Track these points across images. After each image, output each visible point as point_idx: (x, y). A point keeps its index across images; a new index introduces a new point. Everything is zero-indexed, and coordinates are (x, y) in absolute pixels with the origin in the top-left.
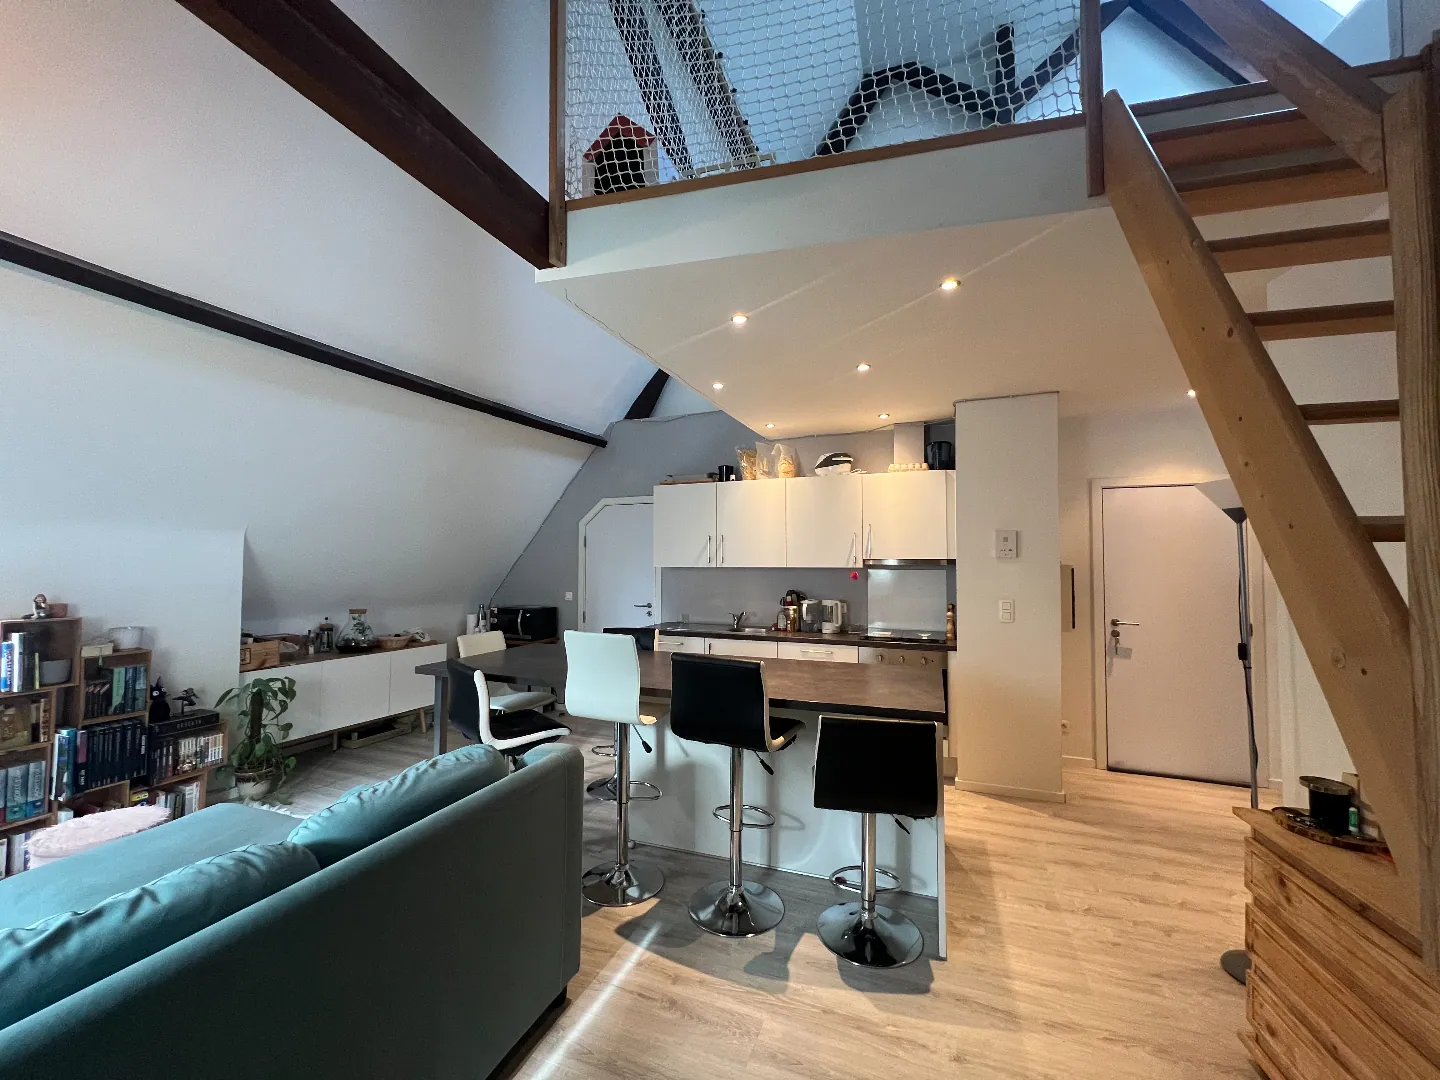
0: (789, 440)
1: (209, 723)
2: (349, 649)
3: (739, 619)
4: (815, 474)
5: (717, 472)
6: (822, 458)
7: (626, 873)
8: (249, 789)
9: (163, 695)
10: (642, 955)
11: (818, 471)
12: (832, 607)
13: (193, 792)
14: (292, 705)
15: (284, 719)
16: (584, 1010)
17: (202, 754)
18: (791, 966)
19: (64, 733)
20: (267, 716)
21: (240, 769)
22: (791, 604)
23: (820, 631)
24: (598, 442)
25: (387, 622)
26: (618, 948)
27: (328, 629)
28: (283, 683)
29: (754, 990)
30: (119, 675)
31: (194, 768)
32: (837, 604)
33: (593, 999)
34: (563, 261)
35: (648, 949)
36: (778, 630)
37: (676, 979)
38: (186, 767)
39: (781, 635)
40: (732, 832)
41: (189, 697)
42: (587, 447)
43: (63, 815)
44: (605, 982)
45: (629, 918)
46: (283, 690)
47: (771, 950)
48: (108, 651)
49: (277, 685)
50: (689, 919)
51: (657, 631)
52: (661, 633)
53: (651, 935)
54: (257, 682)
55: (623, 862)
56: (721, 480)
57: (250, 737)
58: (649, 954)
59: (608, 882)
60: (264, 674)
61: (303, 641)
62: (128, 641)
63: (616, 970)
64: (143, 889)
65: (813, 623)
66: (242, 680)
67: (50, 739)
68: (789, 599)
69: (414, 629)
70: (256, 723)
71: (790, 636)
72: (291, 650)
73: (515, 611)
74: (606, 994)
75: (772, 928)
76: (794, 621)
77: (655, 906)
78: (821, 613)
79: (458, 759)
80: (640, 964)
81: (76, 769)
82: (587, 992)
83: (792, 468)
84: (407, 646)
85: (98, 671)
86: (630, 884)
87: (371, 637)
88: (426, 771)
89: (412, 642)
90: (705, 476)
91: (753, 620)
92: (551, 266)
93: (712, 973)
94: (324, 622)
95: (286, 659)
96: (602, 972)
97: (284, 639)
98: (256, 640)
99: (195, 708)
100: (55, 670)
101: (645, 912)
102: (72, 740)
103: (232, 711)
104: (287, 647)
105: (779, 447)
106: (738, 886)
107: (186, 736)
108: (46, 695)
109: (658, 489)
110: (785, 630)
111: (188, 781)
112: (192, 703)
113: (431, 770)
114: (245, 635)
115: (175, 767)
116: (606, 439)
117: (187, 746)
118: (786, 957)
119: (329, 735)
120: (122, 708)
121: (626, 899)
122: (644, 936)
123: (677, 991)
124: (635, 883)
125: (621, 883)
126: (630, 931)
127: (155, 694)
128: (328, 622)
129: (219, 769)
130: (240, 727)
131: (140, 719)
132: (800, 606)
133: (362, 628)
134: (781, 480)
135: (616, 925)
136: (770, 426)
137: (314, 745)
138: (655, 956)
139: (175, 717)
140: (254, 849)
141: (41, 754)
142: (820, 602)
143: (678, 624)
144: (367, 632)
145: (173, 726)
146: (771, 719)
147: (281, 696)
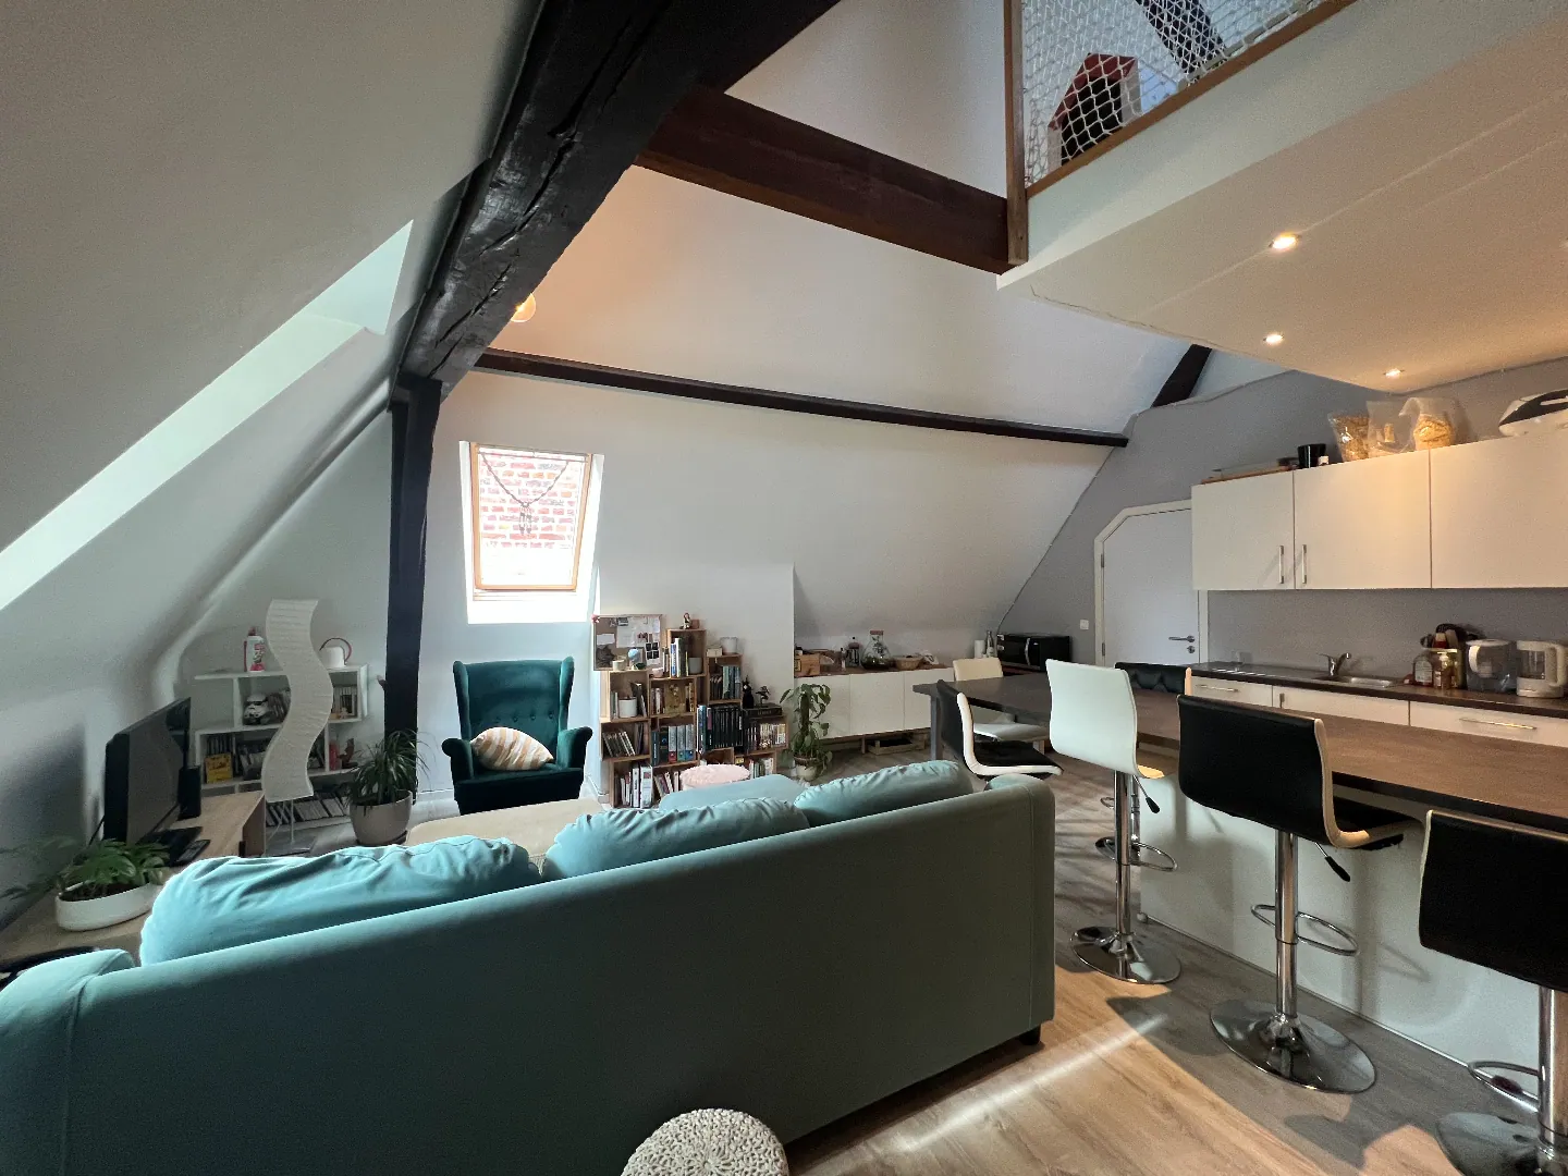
0: (1438, 389)
1: (775, 715)
2: (871, 666)
3: (1339, 663)
4: (1500, 435)
5: (1295, 454)
6: (1516, 406)
7: (1129, 945)
8: (803, 771)
9: (749, 688)
10: (1136, 1040)
11: (1505, 429)
12: (1541, 654)
13: (769, 763)
14: (828, 707)
15: (824, 719)
16: (1057, 1062)
17: (773, 737)
18: (1370, 1154)
19: (701, 707)
20: (812, 715)
21: (796, 754)
22: (1445, 645)
23: (1513, 691)
24: (1118, 442)
25: (902, 644)
26: (1108, 1020)
27: (855, 647)
28: (821, 689)
29: (1298, 1154)
30: (726, 669)
31: (769, 746)
32: (1554, 650)
33: (1068, 1057)
34: (1024, 256)
35: (1146, 1035)
36: (1414, 683)
37: (1177, 1084)
38: (765, 745)
39: (1423, 692)
40: (1279, 941)
41: (764, 692)
42: (1102, 451)
43: (702, 762)
44: (1087, 1046)
45: (1126, 995)
46: (821, 695)
47: (1339, 1119)
48: (720, 654)
49: (817, 691)
50: (1209, 1028)
51: (1189, 671)
52: (1194, 673)
53: (1150, 1024)
54: (804, 686)
55: (1124, 932)
56: (1302, 465)
57: (802, 730)
58: (1143, 1042)
59: (1106, 948)
60: (809, 681)
61: (838, 657)
62: (730, 649)
63: (1102, 1041)
64: (708, 808)
65: (1496, 677)
66: (796, 683)
67: (695, 710)
68: (1440, 637)
69: (926, 652)
70: (805, 721)
71: (1441, 694)
72: (828, 663)
73: (1022, 639)
74: (1084, 1059)
75: (1349, 1093)
76: (1449, 673)
77: (1164, 995)
78: (1513, 663)
79: (924, 770)
80: (1131, 1047)
81: (708, 733)
82: (1064, 1046)
83: (1445, 431)
84: (918, 667)
85: (716, 668)
86: (1134, 959)
87: (887, 657)
88: (895, 773)
89: (923, 664)
90: (1276, 464)
91: (1366, 667)
92: (1012, 267)
93: (1234, 1104)
94: (853, 641)
95: (825, 670)
96: (1084, 1036)
97: (824, 654)
98: (805, 653)
99: (768, 701)
100: (694, 664)
101: (1147, 996)
102: (704, 711)
103: (791, 707)
104: (826, 661)
105: (1414, 403)
106: (1291, 1016)
107: (765, 721)
108: (691, 681)
109: (1197, 490)
110: (1431, 685)
111: (767, 756)
112: (766, 698)
113: (899, 774)
114: (797, 648)
115: (758, 743)
116: (1128, 437)
117: (765, 730)
118: (1366, 1140)
119: (857, 739)
120: (728, 694)
121: (1128, 975)
122: (1144, 1021)
123: (1177, 1097)
124: (1141, 959)
125: (1122, 954)
126: (1127, 1008)
127: (745, 687)
128: (855, 641)
129: (784, 751)
130: (795, 721)
131: (738, 704)
132: (1464, 650)
133: (880, 648)
134: (1420, 454)
135: (1109, 996)
136: (1394, 373)
137: (847, 746)
138: (1151, 1048)
139: (757, 706)
140: (768, 802)
141: (689, 720)
142: (1514, 644)
143: (1233, 665)
144: (885, 652)
145: (755, 714)
146: (1338, 802)
147: (820, 700)
